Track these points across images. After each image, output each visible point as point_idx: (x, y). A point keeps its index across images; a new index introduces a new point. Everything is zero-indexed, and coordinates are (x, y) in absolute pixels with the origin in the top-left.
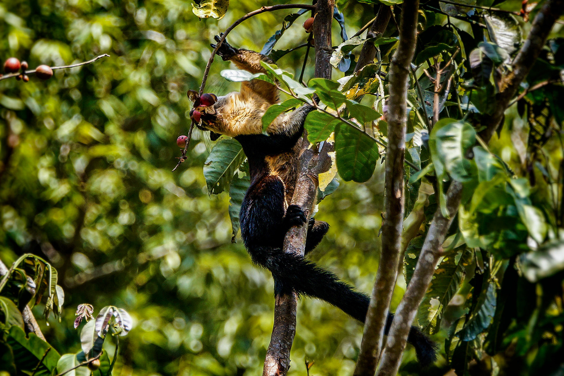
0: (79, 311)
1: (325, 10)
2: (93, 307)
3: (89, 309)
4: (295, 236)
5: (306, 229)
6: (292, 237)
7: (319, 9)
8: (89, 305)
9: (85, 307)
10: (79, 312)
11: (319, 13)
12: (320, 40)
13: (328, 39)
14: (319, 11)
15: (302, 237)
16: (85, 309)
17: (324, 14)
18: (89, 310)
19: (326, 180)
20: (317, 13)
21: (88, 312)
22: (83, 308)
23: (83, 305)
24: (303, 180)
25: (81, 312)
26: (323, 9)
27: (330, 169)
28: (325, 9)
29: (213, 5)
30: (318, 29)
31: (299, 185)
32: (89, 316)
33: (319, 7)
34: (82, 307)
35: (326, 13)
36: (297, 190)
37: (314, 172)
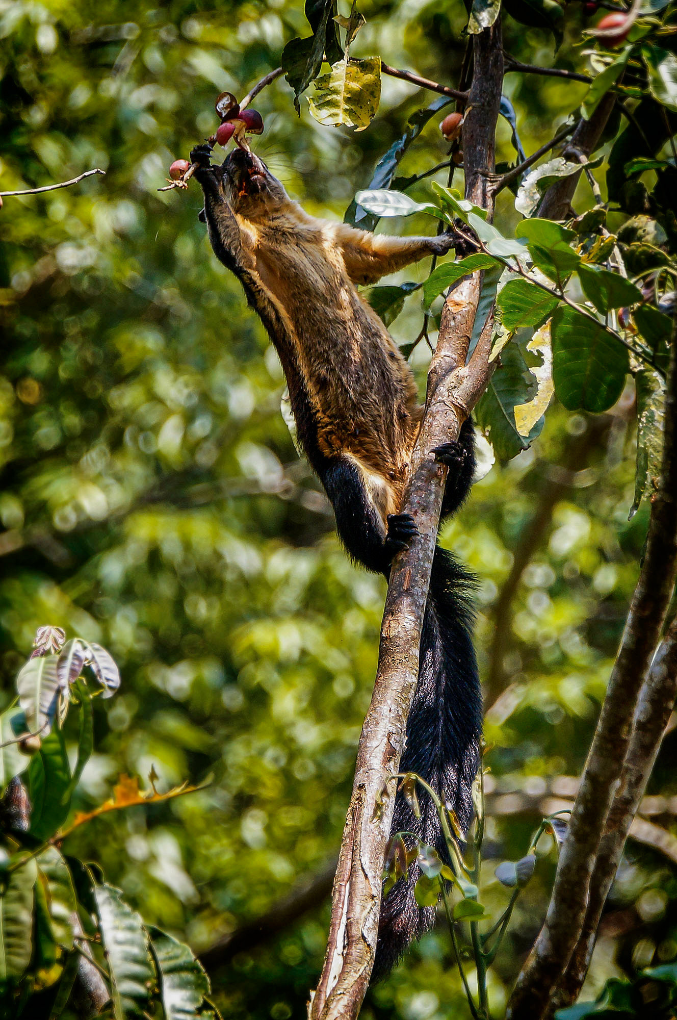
0: (40, 639)
1: (486, 104)
2: (64, 632)
3: (57, 635)
4: (420, 512)
5: (440, 500)
6: (416, 512)
7: (474, 101)
8: (57, 629)
9: (50, 632)
10: (39, 641)
11: (474, 107)
12: (476, 157)
13: (490, 155)
14: (474, 104)
15: (433, 513)
16: (51, 636)
17: (483, 109)
18: (57, 638)
19: (529, 417)
20: (471, 108)
21: (56, 641)
22: (46, 633)
23: (47, 628)
24: (437, 410)
25: (43, 641)
26: (483, 100)
27: (536, 398)
28: (485, 100)
29: (342, 101)
30: (472, 136)
31: (431, 420)
32: (57, 648)
33: (475, 96)
34: (44, 633)
35: (487, 108)
36: (426, 428)
37: (458, 397)
